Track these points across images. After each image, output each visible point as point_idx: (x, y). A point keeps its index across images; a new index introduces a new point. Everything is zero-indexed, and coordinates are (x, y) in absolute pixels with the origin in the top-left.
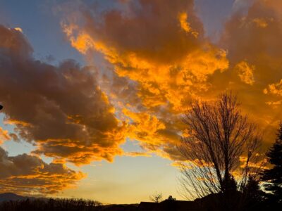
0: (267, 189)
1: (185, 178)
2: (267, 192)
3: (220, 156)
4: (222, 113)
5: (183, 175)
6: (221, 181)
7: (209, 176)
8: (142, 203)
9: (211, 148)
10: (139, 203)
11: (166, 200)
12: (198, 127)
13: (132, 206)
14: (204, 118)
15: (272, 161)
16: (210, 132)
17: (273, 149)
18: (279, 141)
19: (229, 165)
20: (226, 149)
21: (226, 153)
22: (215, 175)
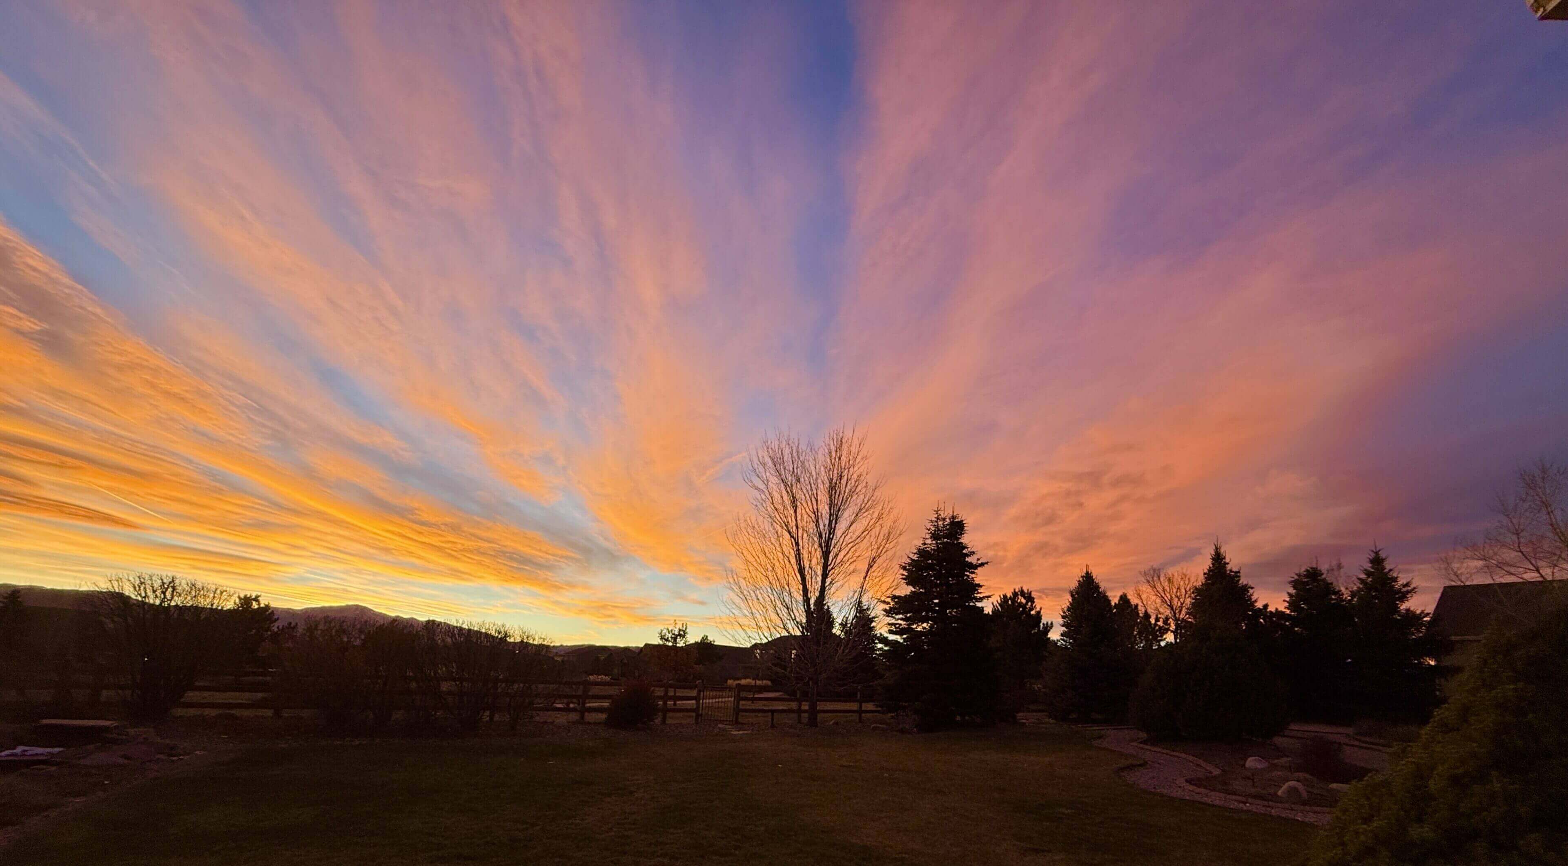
0: (891, 632)
1: (738, 600)
2: (892, 637)
3: (814, 561)
4: (828, 470)
5: (732, 595)
6: (808, 612)
7: (787, 599)
8: (647, 645)
9: (797, 544)
10: (642, 645)
11: (696, 643)
12: (776, 496)
13: (627, 650)
14: (790, 479)
15: (910, 580)
16: (799, 511)
17: (915, 557)
18: (929, 541)
19: (828, 581)
20: (828, 546)
21: (826, 554)
22: (800, 598)
